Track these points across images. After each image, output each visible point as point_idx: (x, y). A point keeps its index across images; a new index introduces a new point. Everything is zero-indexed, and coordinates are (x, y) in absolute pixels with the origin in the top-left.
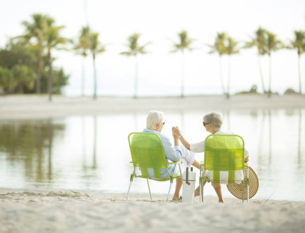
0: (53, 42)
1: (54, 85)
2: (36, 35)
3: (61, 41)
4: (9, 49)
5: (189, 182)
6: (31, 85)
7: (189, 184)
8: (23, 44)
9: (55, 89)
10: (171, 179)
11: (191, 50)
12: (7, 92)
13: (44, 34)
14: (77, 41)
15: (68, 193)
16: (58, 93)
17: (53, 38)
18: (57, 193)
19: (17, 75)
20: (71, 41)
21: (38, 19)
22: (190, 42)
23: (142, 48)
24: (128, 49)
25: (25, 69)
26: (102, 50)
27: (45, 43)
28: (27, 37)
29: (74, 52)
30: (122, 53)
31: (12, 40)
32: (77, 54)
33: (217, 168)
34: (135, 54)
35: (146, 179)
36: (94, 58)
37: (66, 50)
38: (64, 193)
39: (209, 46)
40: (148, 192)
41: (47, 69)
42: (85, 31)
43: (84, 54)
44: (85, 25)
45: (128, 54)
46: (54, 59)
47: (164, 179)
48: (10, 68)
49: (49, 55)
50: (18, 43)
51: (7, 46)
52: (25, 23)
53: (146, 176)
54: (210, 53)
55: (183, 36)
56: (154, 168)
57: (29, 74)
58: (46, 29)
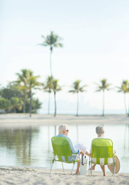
0: (33, 85)
1: (33, 108)
2: (23, 81)
3: (37, 84)
4: (9, 88)
5: (83, 164)
6: (20, 108)
7: (83, 165)
8: (16, 85)
9: (33, 110)
10: (74, 162)
11: (108, 90)
12: (7, 112)
13: (28, 80)
14: (46, 84)
15: (23, 169)
16: (35, 113)
17: (33, 82)
18: (17, 169)
19: (13, 103)
20: (43, 85)
21: (25, 72)
22: (108, 86)
23: (81, 88)
24: (73, 89)
25: (17, 99)
26: (59, 90)
27: (28, 85)
28: (19, 82)
29: (43, 90)
30: (70, 91)
31: (10, 83)
32: (45, 91)
33: (98, 156)
34: (78, 92)
35: (61, 162)
36: (55, 94)
37: (39, 89)
38: (21, 169)
39: (118, 88)
40: (62, 168)
41: (29, 99)
42: (50, 79)
43: (50, 92)
44: (50, 76)
45: (73, 91)
46: (34, 94)
47: (70, 162)
48: (9, 99)
49: (30, 92)
50: (14, 85)
51: (8, 86)
52: (18, 74)
53: (60, 160)
54: (119, 91)
55: (104, 82)
56: (65, 156)
57: (19, 102)
58: (29, 77)
